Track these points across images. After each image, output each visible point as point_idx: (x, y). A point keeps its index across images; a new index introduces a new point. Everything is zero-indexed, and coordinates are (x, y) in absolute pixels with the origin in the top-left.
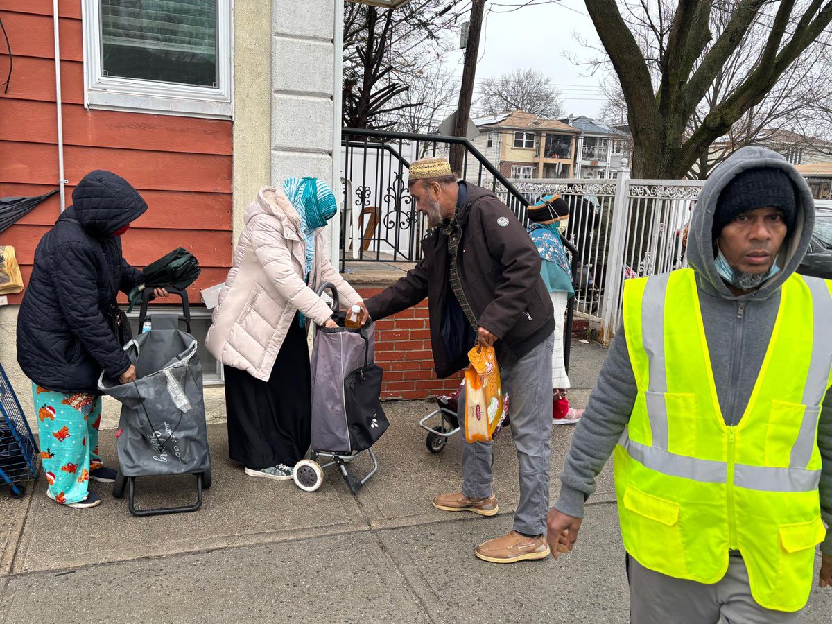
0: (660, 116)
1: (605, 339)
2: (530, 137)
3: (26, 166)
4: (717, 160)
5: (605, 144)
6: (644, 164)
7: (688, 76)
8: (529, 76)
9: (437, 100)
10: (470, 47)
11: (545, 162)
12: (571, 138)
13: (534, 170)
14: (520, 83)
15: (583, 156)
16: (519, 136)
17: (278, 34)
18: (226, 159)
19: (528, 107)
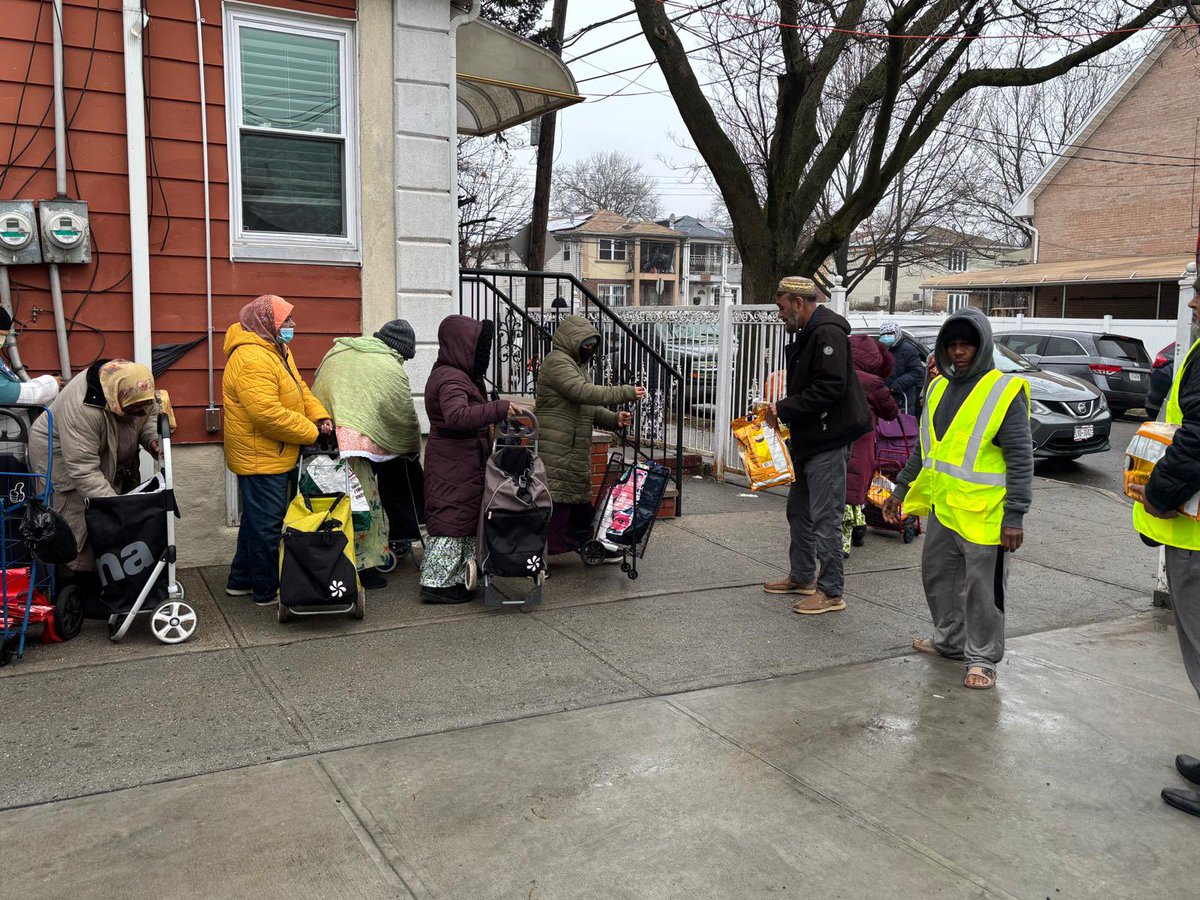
0: (769, 231)
1: (719, 473)
2: (620, 245)
3: (177, 316)
4: (859, 270)
5: (718, 253)
6: (755, 284)
7: (798, 184)
8: (614, 161)
9: (492, 199)
10: (544, 143)
11: (642, 278)
12: (673, 246)
13: (627, 289)
14: (601, 170)
15: (690, 270)
16: (605, 244)
17: (400, 187)
18: (354, 303)
19: (614, 203)
